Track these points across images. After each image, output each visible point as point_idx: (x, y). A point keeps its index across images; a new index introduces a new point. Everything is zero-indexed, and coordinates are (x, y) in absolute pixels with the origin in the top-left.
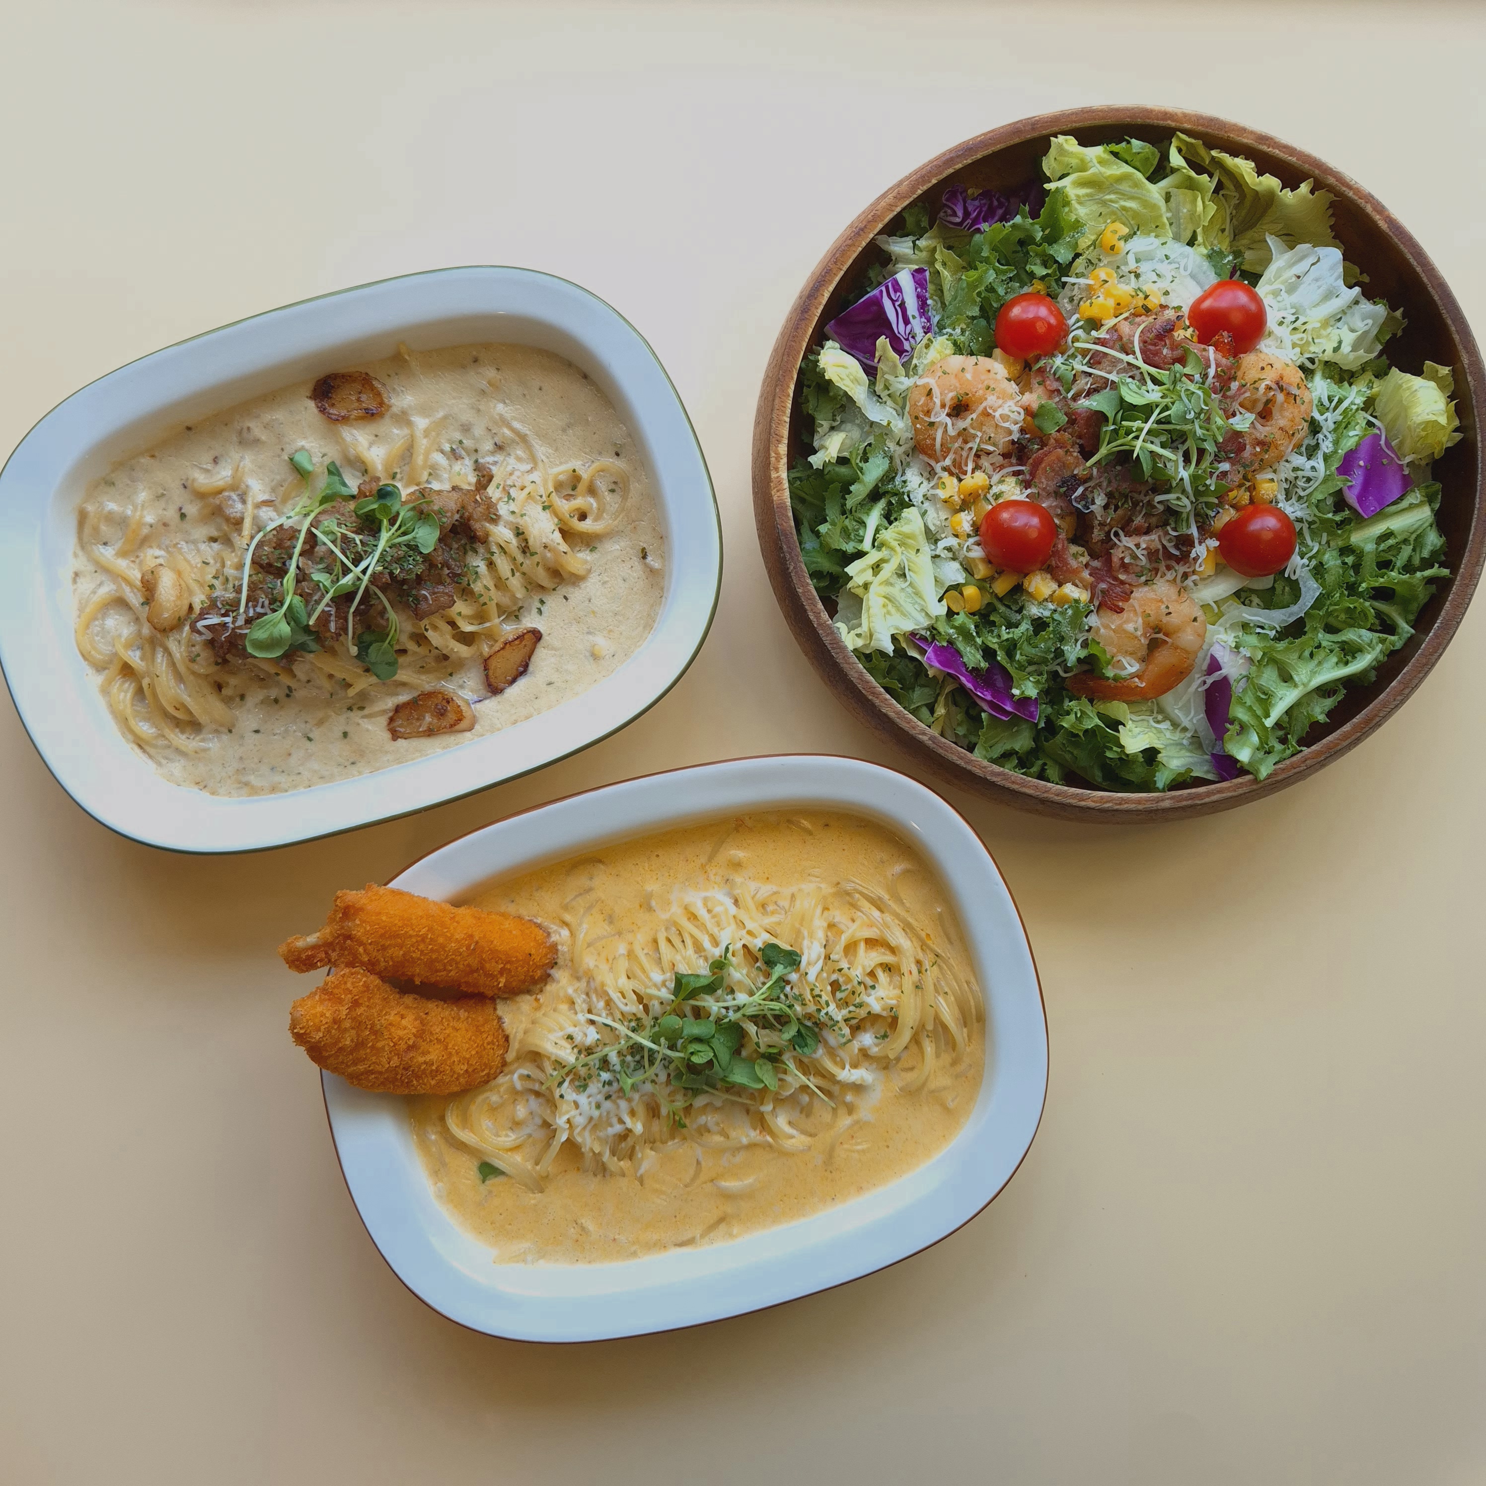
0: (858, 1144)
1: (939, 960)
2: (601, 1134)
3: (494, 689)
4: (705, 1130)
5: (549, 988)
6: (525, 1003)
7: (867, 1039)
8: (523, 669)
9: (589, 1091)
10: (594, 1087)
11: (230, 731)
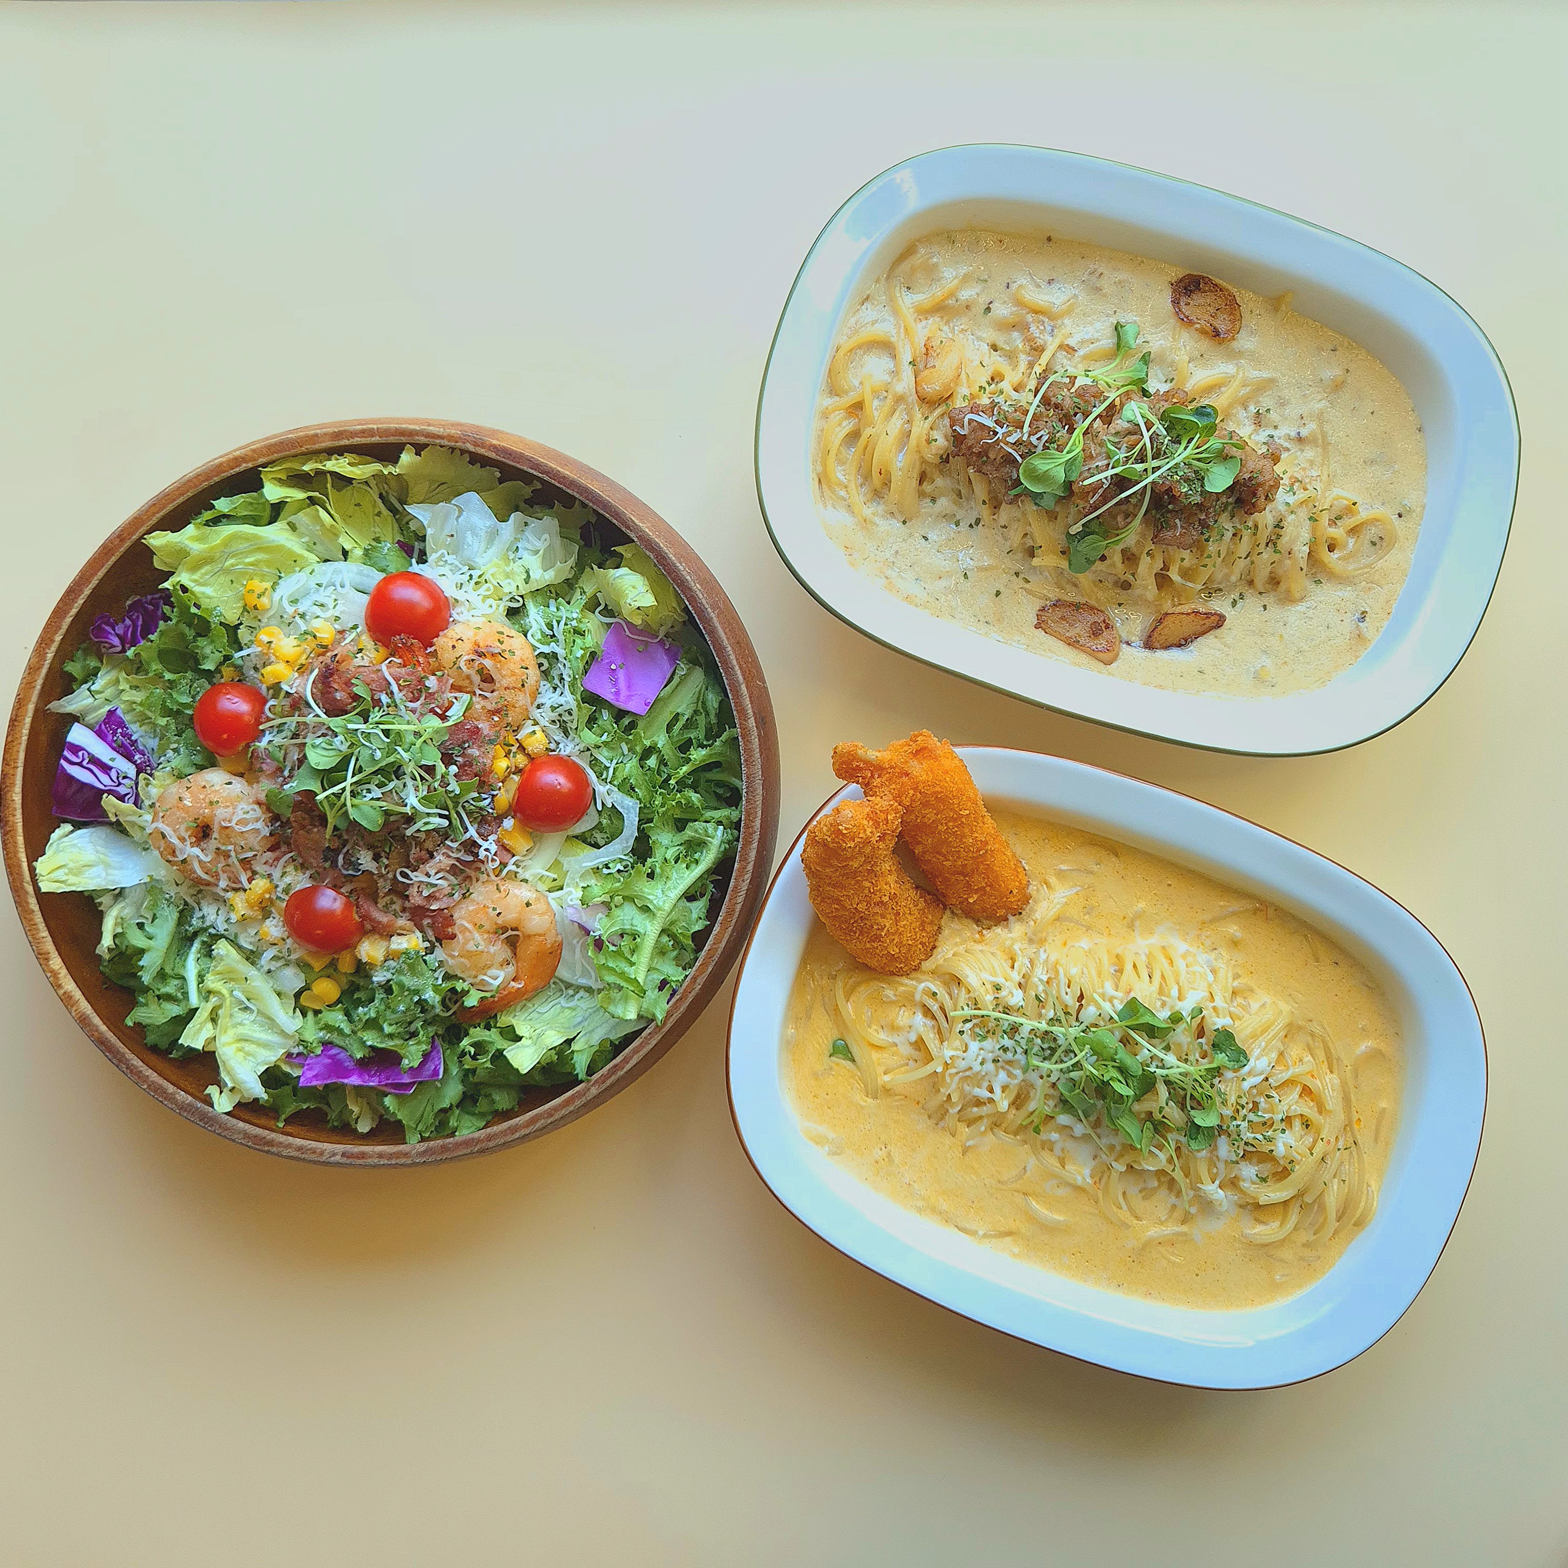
0: (1174, 1254)
1: (1354, 1148)
2: (967, 1088)
3: (1149, 645)
4: (1049, 1146)
5: (998, 930)
6: (969, 930)
7: (1249, 1171)
8: (1182, 643)
9: (984, 1043)
10: (989, 1044)
11: (904, 522)
